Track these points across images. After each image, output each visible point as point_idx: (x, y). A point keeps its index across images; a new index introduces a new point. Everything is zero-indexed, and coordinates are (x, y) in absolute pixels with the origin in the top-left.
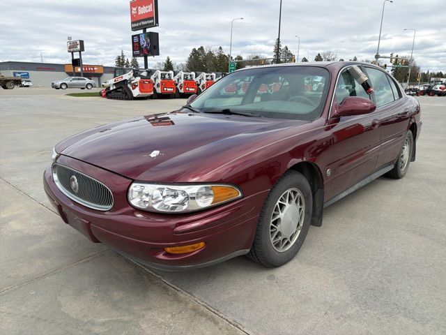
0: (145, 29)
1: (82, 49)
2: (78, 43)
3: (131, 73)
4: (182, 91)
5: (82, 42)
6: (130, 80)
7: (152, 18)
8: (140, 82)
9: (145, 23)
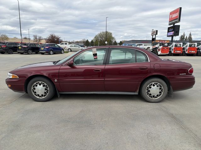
0: (174, 24)
1: (157, 34)
2: (155, 31)
3: (159, 44)
4: (187, 52)
5: (157, 31)
6: (158, 47)
7: (177, 19)
8: (162, 48)
9: (174, 21)
